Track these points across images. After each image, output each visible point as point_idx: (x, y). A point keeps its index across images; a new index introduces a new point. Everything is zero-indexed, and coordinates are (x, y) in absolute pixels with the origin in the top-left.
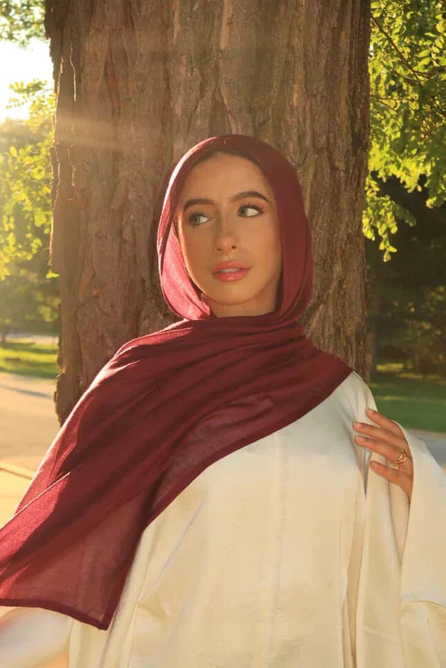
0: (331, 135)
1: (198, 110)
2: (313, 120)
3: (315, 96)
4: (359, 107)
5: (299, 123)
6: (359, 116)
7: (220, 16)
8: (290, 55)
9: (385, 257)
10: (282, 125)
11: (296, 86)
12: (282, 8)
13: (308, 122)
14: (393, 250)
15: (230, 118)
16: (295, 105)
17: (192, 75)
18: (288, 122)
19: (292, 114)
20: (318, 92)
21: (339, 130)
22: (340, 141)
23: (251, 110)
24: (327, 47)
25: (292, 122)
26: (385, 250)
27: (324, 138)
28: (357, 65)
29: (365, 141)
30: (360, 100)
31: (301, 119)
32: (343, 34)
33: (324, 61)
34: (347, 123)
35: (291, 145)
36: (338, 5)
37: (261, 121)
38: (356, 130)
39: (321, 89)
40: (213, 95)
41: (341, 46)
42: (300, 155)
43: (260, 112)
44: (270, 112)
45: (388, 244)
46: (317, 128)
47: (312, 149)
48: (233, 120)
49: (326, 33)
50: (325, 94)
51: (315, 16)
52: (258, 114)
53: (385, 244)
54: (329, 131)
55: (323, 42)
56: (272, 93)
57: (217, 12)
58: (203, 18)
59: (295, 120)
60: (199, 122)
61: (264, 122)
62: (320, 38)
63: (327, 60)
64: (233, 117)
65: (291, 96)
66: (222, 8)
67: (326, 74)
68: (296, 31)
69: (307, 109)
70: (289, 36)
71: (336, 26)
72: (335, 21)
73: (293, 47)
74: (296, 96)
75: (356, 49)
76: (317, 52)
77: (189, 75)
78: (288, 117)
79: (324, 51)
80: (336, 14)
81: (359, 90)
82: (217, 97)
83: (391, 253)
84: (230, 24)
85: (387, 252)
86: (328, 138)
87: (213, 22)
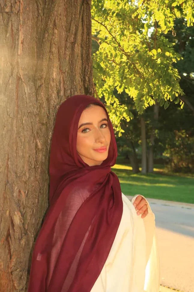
0: (72, 90)
1: (10, 81)
2: (64, 83)
3: (65, 73)
4: (87, 76)
5: (57, 85)
6: (87, 80)
7: (18, 39)
8: (51, 55)
9: (119, 134)
10: (49, 87)
11: (54, 69)
12: (46, 35)
13: (62, 84)
14: (123, 131)
15: (24, 84)
16: (55, 77)
17: (7, 65)
18: (52, 86)
19: (53, 81)
20: (66, 71)
21: (76, 88)
22: (76, 92)
23: (35, 81)
24: (69, 51)
25: (54, 85)
26: (119, 131)
27: (69, 91)
28: (86, 57)
29: (91, 91)
30: (87, 73)
31: (58, 84)
32: (76, 45)
33: (68, 57)
34: (81, 84)
35: (54, 95)
36: (74, 32)
37: (39, 85)
38: (86, 86)
39: (67, 70)
40: (17, 74)
41: (75, 50)
42: (58, 99)
43: (39, 81)
44: (43, 81)
45: (120, 128)
46: (66, 87)
47: (64, 97)
48: (26, 85)
49: (68, 45)
50: (69, 71)
51: (63, 37)
52: (38, 82)
53: (119, 128)
54: (71, 88)
55: (67, 49)
56: (43, 73)
57: (17, 37)
58: (11, 40)
59: (55, 84)
60: (10, 86)
61: (41, 85)
62: (66, 47)
63: (69, 56)
64: (25, 84)
65: (52, 73)
66: (19, 36)
67: (69, 63)
68: (54, 45)
69: (61, 78)
70: (50, 47)
71: (73, 41)
72: (72, 39)
73: (53, 52)
74: (55, 74)
75: (85, 50)
76: (65, 53)
77: (5, 65)
78: (51, 82)
79: (68, 53)
80: (73, 36)
81: (87, 68)
83: (122, 133)
84: (22, 43)
85: (120, 132)
86: (71, 92)
87: (15, 42)
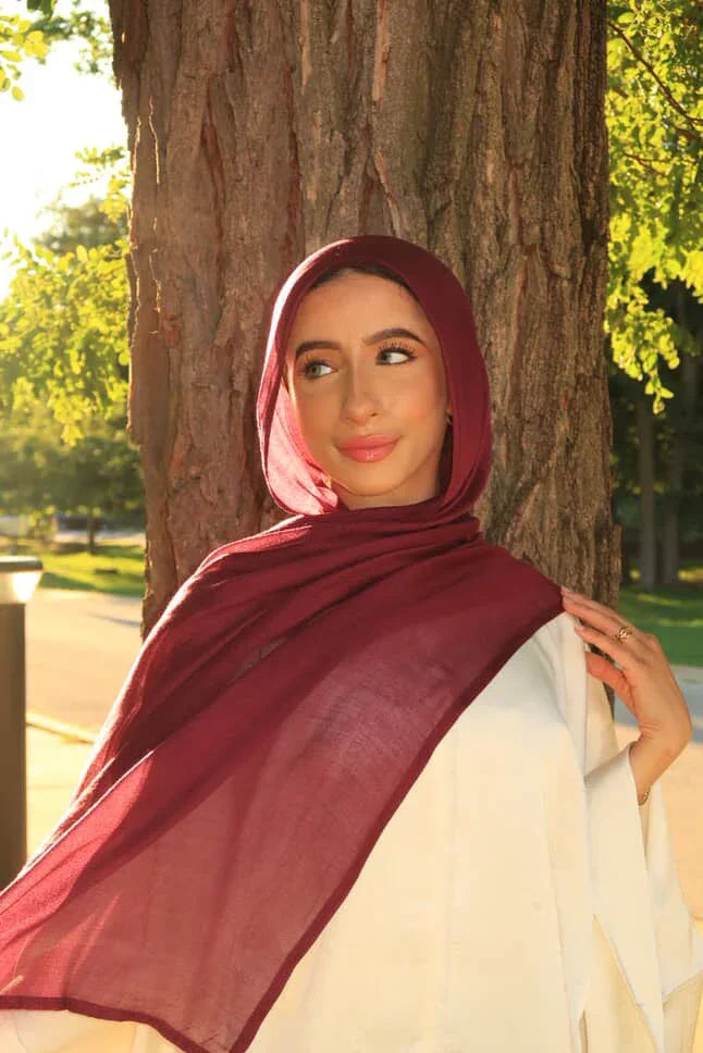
0: (547, 224)
1: (342, 193)
2: (519, 201)
3: (521, 167)
4: (591, 180)
5: (497, 208)
6: (592, 194)
7: (371, 51)
8: (480, 105)
9: (656, 405)
10: (471, 212)
11: (490, 152)
12: (466, 35)
13: (511, 206)
14: (668, 394)
15: (390, 202)
16: (490, 180)
17: (331, 140)
18: (479, 207)
19: (485, 194)
20: (526, 160)
21: (559, 216)
22: (561, 233)
23: (424, 192)
24: (538, 92)
25: (486, 208)
26: (655, 395)
27: (537, 229)
28: (587, 116)
29: (603, 231)
30: (593, 169)
31: (500, 204)
32: (562, 71)
33: (534, 112)
34: (573, 204)
35: (485, 242)
36: (554, 26)
37: (438, 206)
38: (588, 216)
39: (530, 155)
40: (365, 169)
41: (560, 88)
42: (500, 254)
43: (438, 193)
44: (452, 193)
45: (659, 384)
46: (525, 213)
47: (518, 247)
48: (395, 207)
49: (536, 70)
50: (537, 162)
51: (519, 43)
52: (434, 197)
53: (654, 385)
54: (545, 220)
55: (532, 83)
56: (453, 165)
57: (367, 43)
58: (346, 54)
59: (490, 203)
60: (343, 211)
61: (443, 208)
62: (527, 77)
63: (538, 110)
64: (395, 202)
65: (484, 166)
66: (374, 38)
67: (538, 131)
68: (489, 68)
69: (510, 185)
70: (478, 77)
71: (551, 58)
72: (549, 49)
73: (485, 93)
74: (490, 168)
75: (585, 92)
76: (523, 98)
77: (328, 140)
78: (479, 198)
79: (533, 98)
80: (551, 41)
81: (591, 154)
82: (370, 173)
83: (663, 400)
84: (385, 61)
85: (658, 399)
86: (542, 230)
87: (362, 60)
